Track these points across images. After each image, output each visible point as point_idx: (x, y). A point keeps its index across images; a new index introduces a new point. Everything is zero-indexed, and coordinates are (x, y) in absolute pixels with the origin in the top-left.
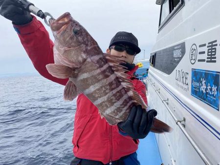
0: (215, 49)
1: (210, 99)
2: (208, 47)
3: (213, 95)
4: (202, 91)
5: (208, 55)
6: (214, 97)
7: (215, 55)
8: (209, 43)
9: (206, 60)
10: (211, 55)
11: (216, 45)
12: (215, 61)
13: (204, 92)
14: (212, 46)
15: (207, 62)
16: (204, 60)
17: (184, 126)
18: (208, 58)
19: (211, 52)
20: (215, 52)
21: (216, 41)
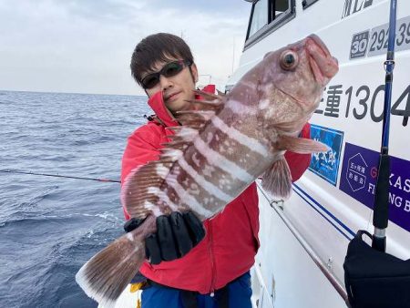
0: (339, 97)
1: (324, 169)
2: (329, 92)
3: (330, 164)
4: (314, 157)
5: (328, 105)
6: (331, 167)
7: (337, 106)
8: (330, 88)
9: (325, 111)
10: (332, 105)
11: (341, 92)
12: (337, 116)
13: (317, 158)
14: (335, 92)
15: (326, 114)
16: (321, 112)
17: (281, 208)
18: (327, 109)
19: (333, 101)
20: (338, 101)
21: (341, 86)
